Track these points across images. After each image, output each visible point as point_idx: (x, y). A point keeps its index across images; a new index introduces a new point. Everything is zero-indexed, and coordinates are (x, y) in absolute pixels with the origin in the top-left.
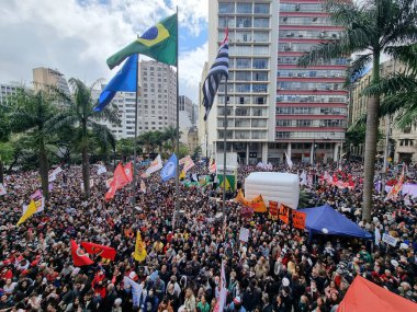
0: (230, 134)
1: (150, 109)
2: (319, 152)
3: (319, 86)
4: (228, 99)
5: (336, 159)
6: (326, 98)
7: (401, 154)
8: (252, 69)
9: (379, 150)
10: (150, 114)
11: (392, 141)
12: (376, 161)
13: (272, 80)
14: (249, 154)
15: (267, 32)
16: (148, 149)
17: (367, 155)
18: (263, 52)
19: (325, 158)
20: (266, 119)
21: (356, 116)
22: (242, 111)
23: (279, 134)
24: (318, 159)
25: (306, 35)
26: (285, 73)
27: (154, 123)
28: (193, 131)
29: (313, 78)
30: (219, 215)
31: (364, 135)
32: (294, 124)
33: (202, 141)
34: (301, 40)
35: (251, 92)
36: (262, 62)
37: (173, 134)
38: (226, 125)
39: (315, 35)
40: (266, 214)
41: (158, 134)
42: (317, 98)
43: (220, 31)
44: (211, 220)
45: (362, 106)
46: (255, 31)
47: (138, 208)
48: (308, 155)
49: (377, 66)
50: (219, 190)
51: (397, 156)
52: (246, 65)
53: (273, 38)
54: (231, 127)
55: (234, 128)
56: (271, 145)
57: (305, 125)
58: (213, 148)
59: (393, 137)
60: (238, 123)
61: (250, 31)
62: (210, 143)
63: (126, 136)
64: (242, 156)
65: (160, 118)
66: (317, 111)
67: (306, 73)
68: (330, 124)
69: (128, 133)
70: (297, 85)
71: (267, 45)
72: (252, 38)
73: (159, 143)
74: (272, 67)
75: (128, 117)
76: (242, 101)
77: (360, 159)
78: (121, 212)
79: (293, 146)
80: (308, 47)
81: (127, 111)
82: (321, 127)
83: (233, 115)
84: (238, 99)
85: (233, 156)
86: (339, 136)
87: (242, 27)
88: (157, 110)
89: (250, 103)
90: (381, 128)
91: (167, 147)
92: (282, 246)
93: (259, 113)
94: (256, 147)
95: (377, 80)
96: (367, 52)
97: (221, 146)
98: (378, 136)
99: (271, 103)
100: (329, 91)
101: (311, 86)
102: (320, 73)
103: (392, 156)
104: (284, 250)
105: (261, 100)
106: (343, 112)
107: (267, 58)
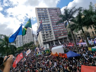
1: (25, 38)
2: (65, 40)
3: (60, 28)
4: (44, 33)
5: (68, 41)
6: (62, 29)
7: (79, 37)
8: (47, 26)
9: (75, 37)
11: (76, 35)
12: (75, 40)
13: (52, 28)
14: (51, 44)
15: (48, 20)
16: (26, 48)
17: (73, 38)
18: (49, 23)
19: (66, 41)
20: (52, 36)
21: (68, 32)
22: (47, 35)
23: (56, 38)
24: (65, 41)
25: (55, 19)
26: (54, 26)
27: (27, 41)
28: (37, 41)
29: (59, 26)
31: (71, 35)
32: (58, 35)
33: (40, 43)
35: (48, 31)
36: (49, 25)
37: (32, 43)
38: (44, 38)
39: (57, 19)
40: (59, 57)
41: (28, 44)
42: (61, 30)
43: (39, 20)
44: (46, 63)
45: (69, 30)
46: (46, 20)
47: (26, 66)
48: (63, 41)
49: (69, 23)
50: (46, 54)
51: (78, 38)
52: (46, 26)
53: (50, 20)
55: (46, 39)
56: (55, 41)
57: (60, 35)
58: (43, 44)
59: (76, 34)
60: (47, 37)
61: (45, 20)
62: (42, 43)
63: (19, 46)
64: (49, 44)
65: (28, 40)
66: (62, 32)
67: (58, 26)
68: (65, 34)
69: (20, 45)
70: (57, 28)
71: (49, 22)
72: (46, 21)
73: (29, 46)
74: (51, 25)
75: (20, 41)
76: (47, 33)
77: (72, 40)
79: (59, 40)
80: (57, 21)
81: (19, 40)
82: (63, 35)
83: (45, 36)
84: (46, 32)
85: (48, 45)
86: (67, 36)
87: (43, 19)
88: (27, 38)
89: (49, 33)
90: (73, 33)
91: (31, 47)
92: (64, 64)
93: (51, 34)
94: (52, 42)
95: (70, 25)
96: (66, 21)
98: (73, 35)
99: (53, 32)
100: (62, 28)
101: (59, 28)
103: (77, 38)
104: (65, 64)
105: (50, 32)
106: (66, 31)
107: (50, 24)
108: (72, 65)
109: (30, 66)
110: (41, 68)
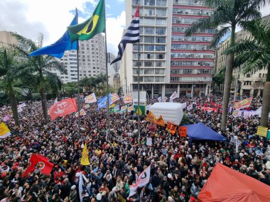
0: (141, 78)
1: (86, 62)
2: (197, 89)
3: (198, 47)
4: (139, 55)
5: (206, 94)
6: (202, 55)
7: (244, 90)
8: (155, 35)
9: (232, 88)
10: (87, 66)
11: (239, 82)
12: (229, 95)
13: (168, 42)
14: (153, 91)
15: (165, 9)
16: (87, 90)
17: (225, 91)
18: (163, 24)
19: (200, 94)
20: (164, 69)
21: (219, 66)
22: (149, 64)
23: (172, 79)
24: (196, 94)
25: (190, 12)
26: (176, 38)
27: (90, 72)
28: (117, 77)
29: (194, 42)
30: (136, 131)
31: (224, 80)
32: (181, 72)
33: (123, 83)
34: (187, 16)
35: (155, 51)
36: (162, 30)
37: (104, 79)
38: (138, 73)
39: (196, 12)
41: (93, 79)
42: (196, 55)
43: (133, 7)
44: (130, 134)
45: (223, 62)
46: (158, 9)
47: (83, 129)
48: (190, 92)
49: (234, 35)
50: (135, 115)
51: (241, 91)
52: (152, 32)
53: (169, 14)
54: (142, 74)
55: (143, 75)
56: (167, 86)
57: (188, 72)
58: (130, 88)
59: (240, 80)
60: (146, 71)
61: (154, 8)
62: (128, 85)
63: (71, 81)
64: (149, 93)
65: (94, 68)
66: (196, 64)
67: (190, 39)
68: (204, 72)
69: (72, 79)
70: (184, 47)
71: (165, 19)
72: (156, 13)
73: (94, 85)
74: (168, 33)
75: (71, 67)
76: (149, 57)
77: (221, 94)
78: (71, 131)
79: (181, 86)
80: (191, 21)
81: (71, 63)
82: (198, 74)
83: (143, 66)
84: (146, 55)
85: (144, 93)
86: (209, 79)
87: (148, 5)
88: (91, 62)
89: (154, 58)
90: (233, 74)
91: (100, 88)
93: (160, 65)
94: (158, 87)
97: (135, 87)
98: (231, 78)
99: (167, 58)
100: (203, 51)
101: (192, 47)
102: (199, 39)
103: (239, 91)
104: (176, 150)
105: (161, 56)
106: (212, 64)
107: (165, 28)
108: (193, 156)
109: (93, 133)
110: (116, 142)
